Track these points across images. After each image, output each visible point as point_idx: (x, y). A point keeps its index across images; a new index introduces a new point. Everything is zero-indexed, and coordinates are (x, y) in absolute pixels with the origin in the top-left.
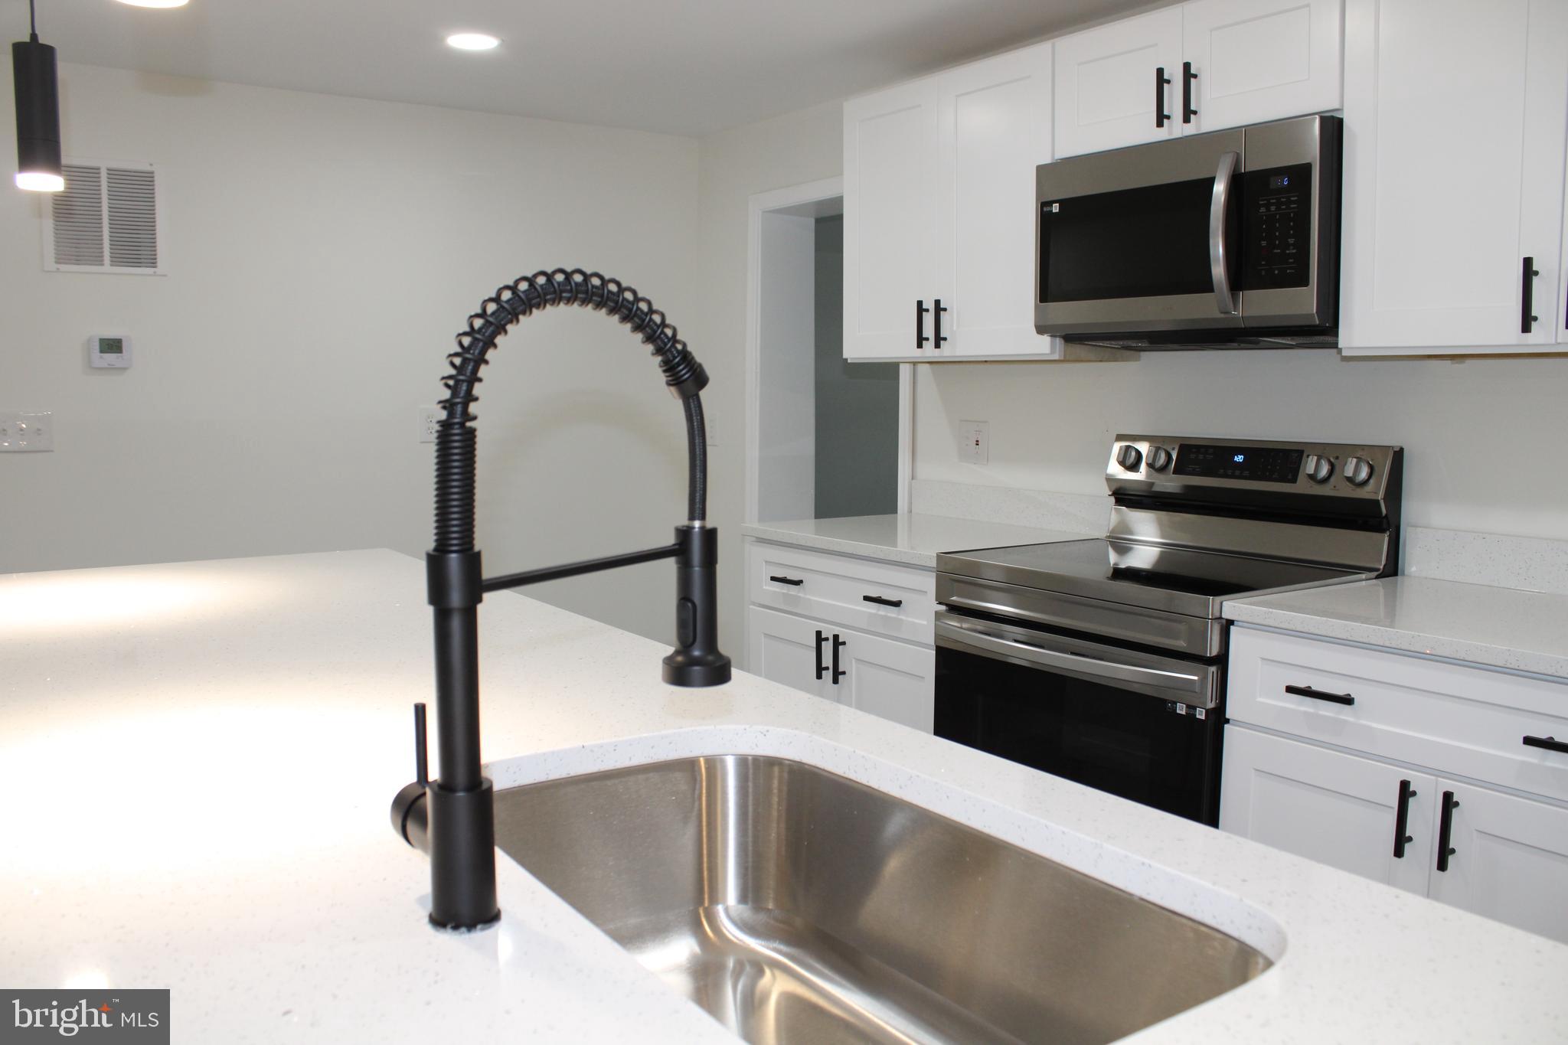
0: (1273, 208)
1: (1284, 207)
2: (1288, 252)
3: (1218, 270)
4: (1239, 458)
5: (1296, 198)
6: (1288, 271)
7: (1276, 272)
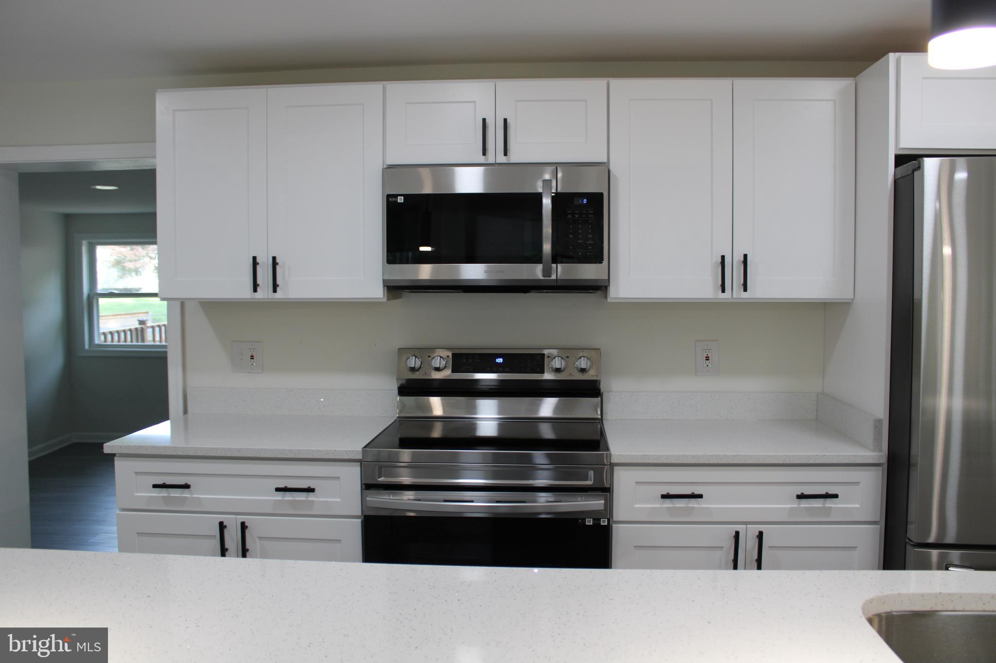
0: (577, 216)
1: (584, 216)
2: (588, 242)
3: (547, 247)
4: (500, 360)
5: (592, 212)
6: (588, 254)
7: (580, 254)
